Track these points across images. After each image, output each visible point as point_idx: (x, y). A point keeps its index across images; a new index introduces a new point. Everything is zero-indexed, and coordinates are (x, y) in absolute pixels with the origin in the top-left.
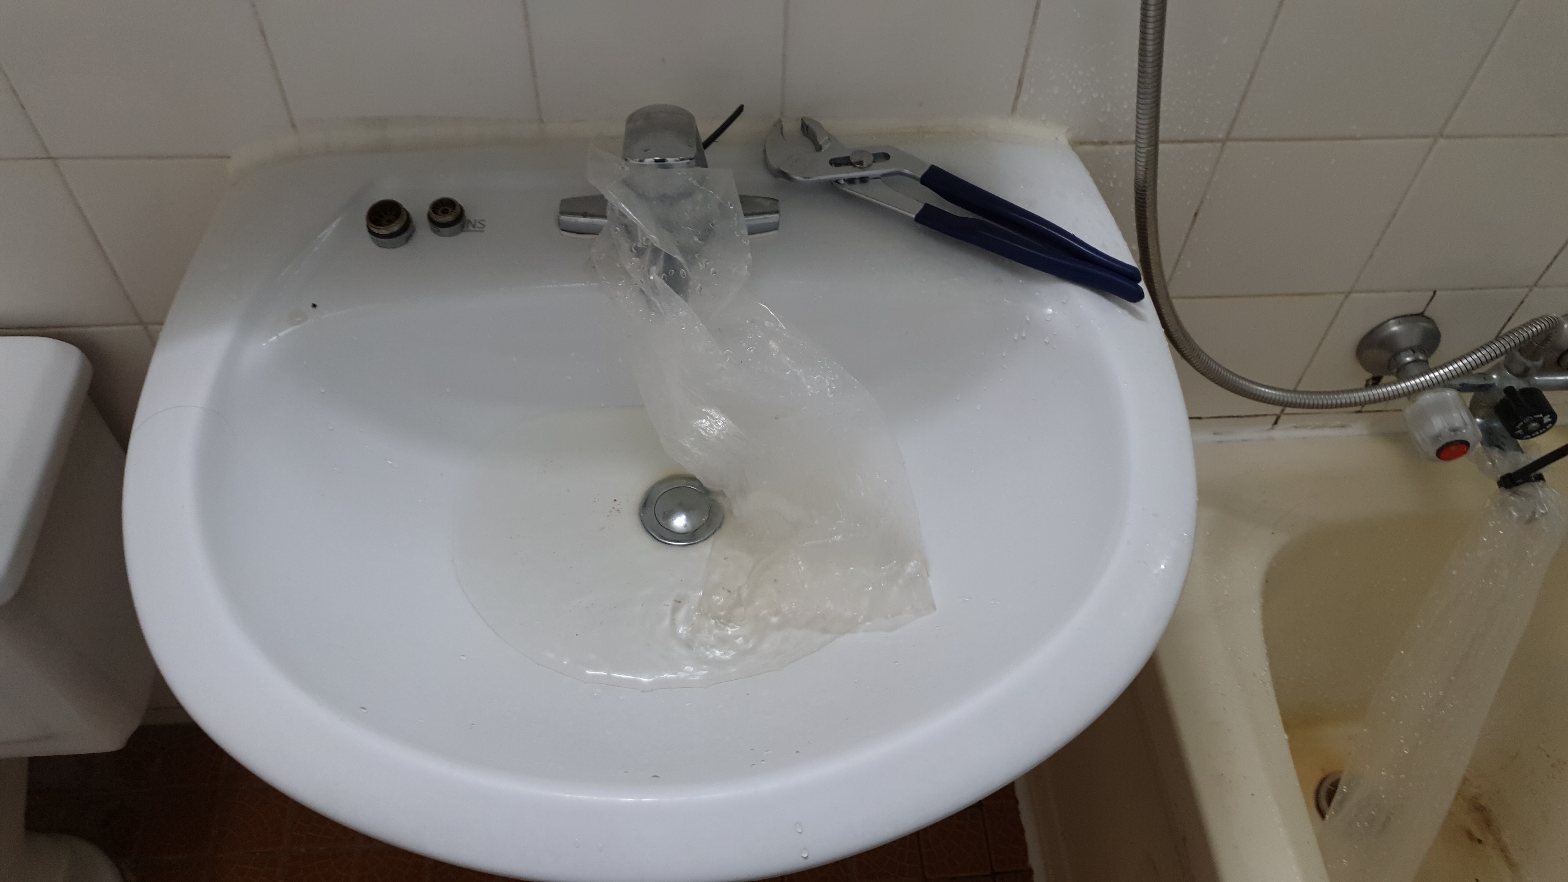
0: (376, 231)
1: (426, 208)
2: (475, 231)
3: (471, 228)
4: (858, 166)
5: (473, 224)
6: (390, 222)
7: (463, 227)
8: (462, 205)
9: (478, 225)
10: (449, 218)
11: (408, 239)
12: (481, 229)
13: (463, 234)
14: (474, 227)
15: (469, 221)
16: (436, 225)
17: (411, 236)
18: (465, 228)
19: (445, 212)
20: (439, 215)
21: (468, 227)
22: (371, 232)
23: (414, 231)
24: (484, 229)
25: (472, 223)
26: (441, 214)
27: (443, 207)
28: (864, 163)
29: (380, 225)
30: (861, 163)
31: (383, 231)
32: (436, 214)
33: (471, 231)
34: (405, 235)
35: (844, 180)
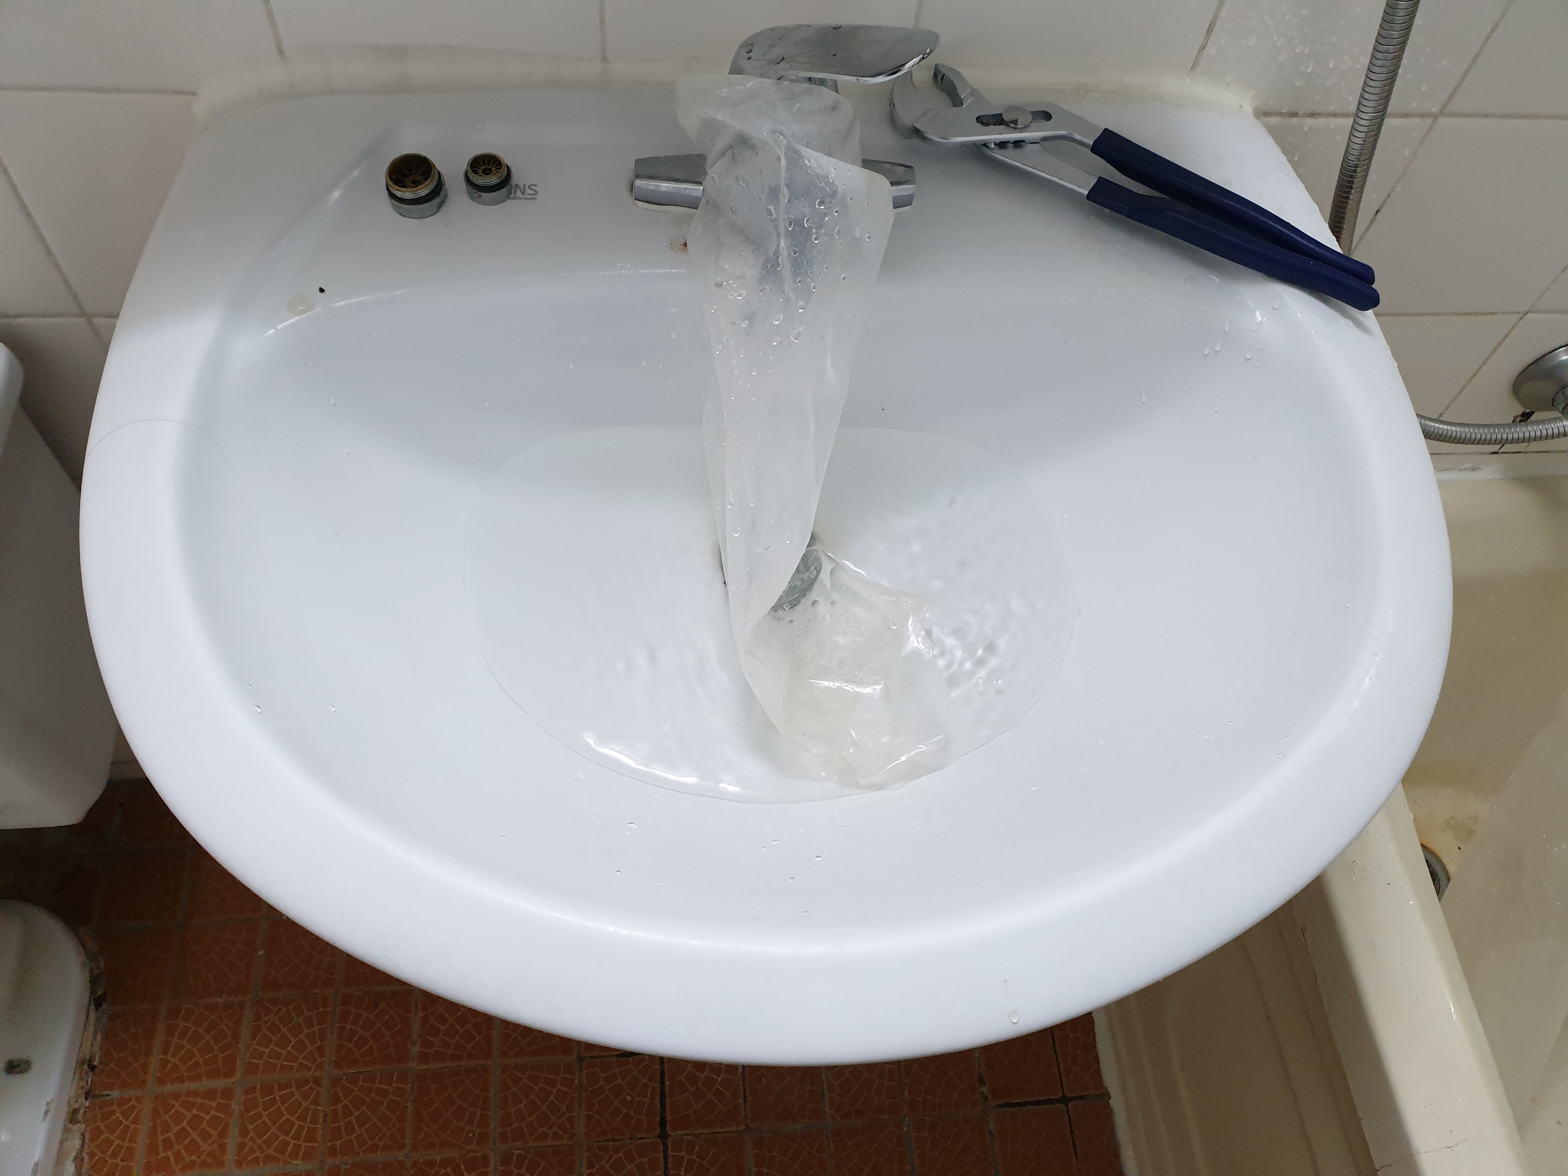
0: (399, 194)
1: (464, 165)
2: (526, 199)
3: (519, 194)
4: (1012, 125)
5: (522, 188)
6: (416, 184)
7: (510, 193)
8: (509, 165)
9: (528, 191)
10: (493, 180)
11: (440, 206)
12: (533, 196)
13: (508, 201)
14: (523, 193)
15: (517, 186)
16: (476, 189)
17: (443, 202)
18: (513, 194)
19: (487, 172)
20: (481, 176)
21: (515, 193)
22: (392, 196)
23: (446, 197)
24: (536, 196)
25: (520, 190)
26: (483, 175)
27: (484, 167)
28: (1019, 123)
29: (404, 187)
30: (1015, 122)
31: (408, 194)
32: (476, 172)
33: (520, 198)
34: (437, 201)
35: (995, 144)
